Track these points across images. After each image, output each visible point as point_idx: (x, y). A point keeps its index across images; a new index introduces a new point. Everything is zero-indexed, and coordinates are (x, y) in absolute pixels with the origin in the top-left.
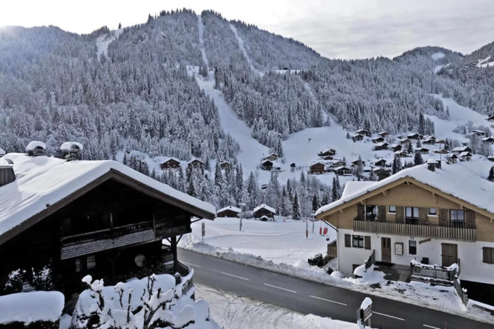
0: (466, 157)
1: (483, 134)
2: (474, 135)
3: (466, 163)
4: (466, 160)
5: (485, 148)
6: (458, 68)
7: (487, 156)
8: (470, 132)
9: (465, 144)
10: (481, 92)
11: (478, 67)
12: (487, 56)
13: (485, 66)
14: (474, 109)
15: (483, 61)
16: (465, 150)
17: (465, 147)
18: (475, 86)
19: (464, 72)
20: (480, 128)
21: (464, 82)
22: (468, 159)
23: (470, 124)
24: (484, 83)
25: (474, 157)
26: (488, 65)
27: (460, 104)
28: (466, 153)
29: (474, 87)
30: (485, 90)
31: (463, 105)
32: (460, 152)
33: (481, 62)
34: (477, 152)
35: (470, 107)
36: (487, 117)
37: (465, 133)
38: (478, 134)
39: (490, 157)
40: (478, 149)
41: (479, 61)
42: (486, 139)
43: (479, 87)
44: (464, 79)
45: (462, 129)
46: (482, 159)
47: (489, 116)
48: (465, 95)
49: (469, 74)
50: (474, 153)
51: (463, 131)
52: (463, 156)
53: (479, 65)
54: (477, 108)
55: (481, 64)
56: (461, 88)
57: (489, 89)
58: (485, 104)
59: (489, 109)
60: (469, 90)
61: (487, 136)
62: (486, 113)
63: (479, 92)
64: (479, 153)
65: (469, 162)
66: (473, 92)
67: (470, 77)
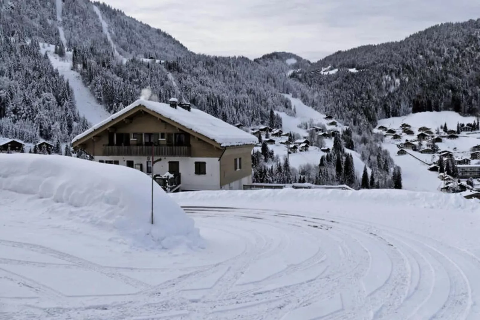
0: (304, 148)
1: (320, 130)
2: (313, 130)
3: (304, 153)
4: (304, 151)
5: (320, 141)
6: (306, 73)
7: (320, 148)
8: (310, 127)
9: (305, 138)
10: (322, 95)
11: (321, 74)
12: (328, 65)
13: (326, 73)
14: (316, 109)
15: (325, 69)
16: (304, 142)
17: (305, 140)
18: (318, 89)
19: (310, 76)
20: (319, 125)
21: (310, 86)
22: (306, 150)
23: (312, 121)
24: (325, 88)
25: (311, 148)
26: (329, 73)
27: (305, 104)
28: (304, 145)
29: (317, 91)
30: (325, 94)
31: (307, 105)
32: (300, 143)
33: (324, 70)
34: (313, 144)
35: (313, 107)
36: (325, 116)
37: (306, 128)
38: (317, 130)
39: (323, 148)
40: (315, 141)
41: (322, 68)
42: (321, 133)
43: (322, 91)
44: (310, 83)
45: (305, 125)
46: (317, 150)
47: (327, 115)
48: (310, 97)
49: (314, 80)
50: (312, 145)
51: (305, 127)
52: (303, 147)
53: (322, 73)
54: (318, 108)
55: (324, 72)
56: (308, 91)
57: (328, 93)
58: (324, 105)
59: (327, 109)
60: (314, 92)
61: (322, 132)
62: (324, 113)
63: (321, 95)
64: (315, 145)
65: (307, 152)
66: (316, 95)
67: (315, 82)
